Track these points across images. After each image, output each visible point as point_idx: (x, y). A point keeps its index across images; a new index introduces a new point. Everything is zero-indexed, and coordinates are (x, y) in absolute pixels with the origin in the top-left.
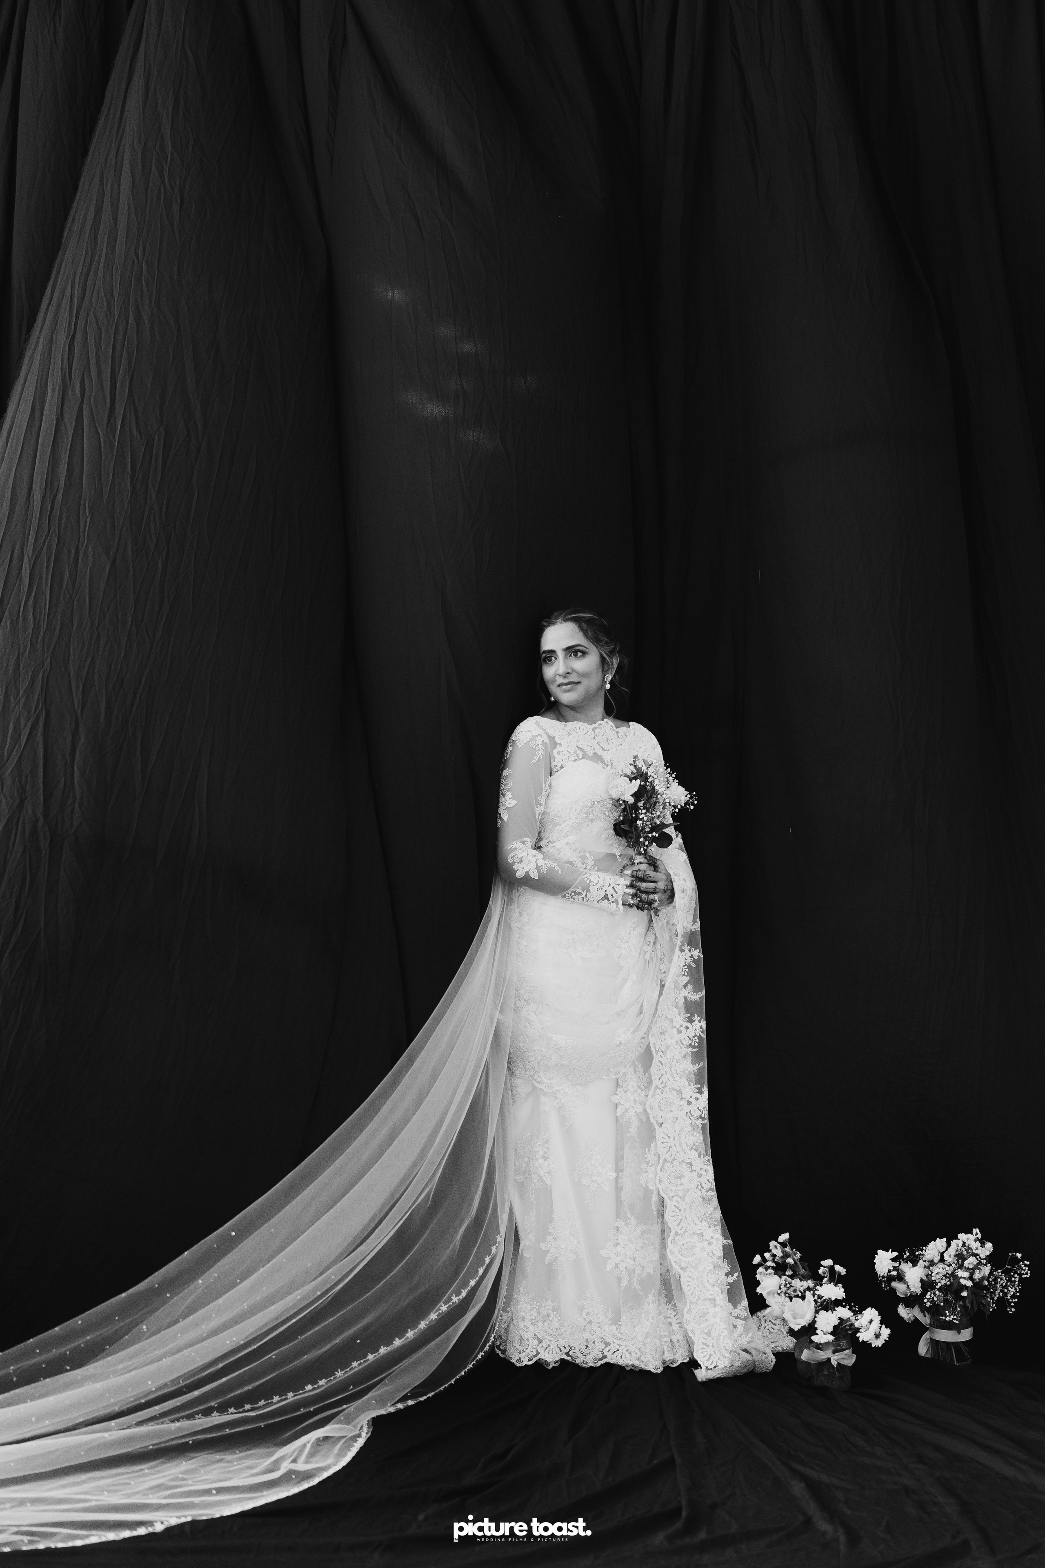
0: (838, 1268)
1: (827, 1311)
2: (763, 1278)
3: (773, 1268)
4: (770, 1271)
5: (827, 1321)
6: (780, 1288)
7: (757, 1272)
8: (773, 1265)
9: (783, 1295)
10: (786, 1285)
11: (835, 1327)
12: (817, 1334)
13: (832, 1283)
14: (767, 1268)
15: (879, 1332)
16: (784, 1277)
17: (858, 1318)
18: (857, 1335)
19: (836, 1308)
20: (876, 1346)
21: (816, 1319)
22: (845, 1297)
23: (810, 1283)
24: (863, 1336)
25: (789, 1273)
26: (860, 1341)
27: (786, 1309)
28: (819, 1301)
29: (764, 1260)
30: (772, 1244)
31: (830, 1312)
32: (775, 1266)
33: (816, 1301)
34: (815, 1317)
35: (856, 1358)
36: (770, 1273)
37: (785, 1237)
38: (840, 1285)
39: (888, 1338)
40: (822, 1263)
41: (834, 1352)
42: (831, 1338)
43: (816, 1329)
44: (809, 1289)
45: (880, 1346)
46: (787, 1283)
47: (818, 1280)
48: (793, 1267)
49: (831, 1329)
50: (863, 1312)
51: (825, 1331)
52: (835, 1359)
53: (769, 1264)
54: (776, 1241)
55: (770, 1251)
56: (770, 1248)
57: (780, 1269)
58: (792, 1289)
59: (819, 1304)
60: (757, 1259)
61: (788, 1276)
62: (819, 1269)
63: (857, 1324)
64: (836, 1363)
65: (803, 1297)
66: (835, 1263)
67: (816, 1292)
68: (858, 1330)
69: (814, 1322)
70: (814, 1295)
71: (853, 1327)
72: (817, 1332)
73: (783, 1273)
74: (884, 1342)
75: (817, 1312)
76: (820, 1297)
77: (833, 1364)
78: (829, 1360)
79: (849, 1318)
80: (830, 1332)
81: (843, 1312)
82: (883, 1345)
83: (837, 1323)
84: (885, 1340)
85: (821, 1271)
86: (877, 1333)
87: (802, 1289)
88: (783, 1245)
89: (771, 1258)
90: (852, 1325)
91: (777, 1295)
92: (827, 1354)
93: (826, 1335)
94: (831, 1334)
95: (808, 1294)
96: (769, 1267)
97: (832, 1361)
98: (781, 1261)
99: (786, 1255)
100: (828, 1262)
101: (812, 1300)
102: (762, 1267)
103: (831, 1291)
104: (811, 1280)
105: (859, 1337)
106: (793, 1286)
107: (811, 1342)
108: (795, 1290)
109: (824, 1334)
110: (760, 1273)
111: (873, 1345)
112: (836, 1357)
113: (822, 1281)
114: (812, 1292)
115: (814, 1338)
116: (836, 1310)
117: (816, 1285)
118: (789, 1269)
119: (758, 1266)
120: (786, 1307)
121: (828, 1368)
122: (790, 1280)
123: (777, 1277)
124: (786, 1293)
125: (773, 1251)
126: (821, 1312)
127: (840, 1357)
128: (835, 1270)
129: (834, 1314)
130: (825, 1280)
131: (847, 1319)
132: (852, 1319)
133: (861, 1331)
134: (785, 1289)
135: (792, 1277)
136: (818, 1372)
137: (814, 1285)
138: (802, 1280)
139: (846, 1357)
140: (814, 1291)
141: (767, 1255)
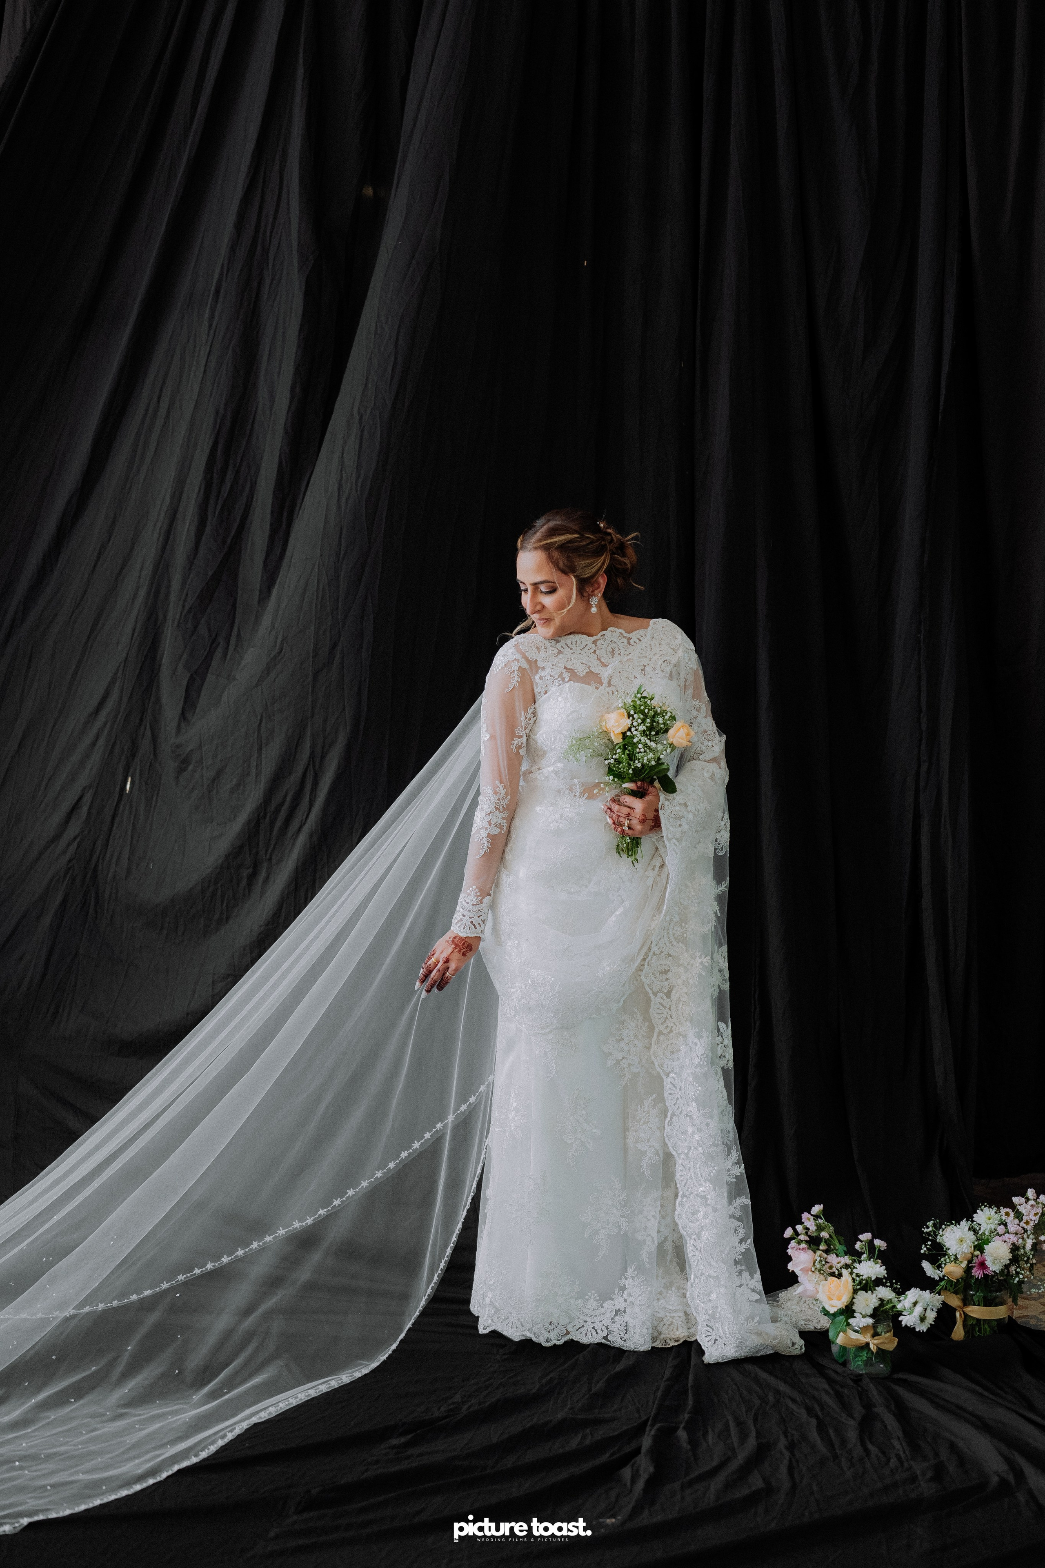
0: (878, 1242)
1: (867, 1292)
2: (796, 1253)
3: (806, 1242)
4: (803, 1245)
5: (867, 1302)
6: (814, 1265)
7: (789, 1247)
8: (807, 1238)
9: (817, 1273)
10: (821, 1261)
11: (876, 1310)
12: (855, 1317)
13: (872, 1260)
14: (800, 1242)
15: (924, 1315)
16: (819, 1253)
17: (901, 1299)
18: (900, 1319)
19: (876, 1288)
20: (920, 1331)
21: (854, 1300)
22: (886, 1276)
23: (847, 1260)
24: (906, 1320)
25: (823, 1247)
26: (903, 1326)
27: (820, 1288)
28: (858, 1279)
29: (797, 1233)
30: (805, 1216)
31: (870, 1292)
33: (854, 1280)
34: (854, 1298)
35: (898, 1342)
36: (803, 1248)
37: (817, 1209)
38: (880, 1261)
39: (934, 1321)
40: (861, 1237)
41: (873, 1336)
42: (870, 1321)
43: (854, 1311)
44: (847, 1266)
45: (925, 1331)
46: (822, 1259)
47: (856, 1255)
48: (828, 1243)
49: (870, 1311)
50: (906, 1293)
51: (863, 1313)
52: (874, 1344)
53: (802, 1237)
54: (809, 1213)
55: (802, 1223)
56: (803, 1221)
57: (814, 1242)
58: (828, 1265)
59: (857, 1282)
60: (788, 1233)
61: (823, 1251)
62: (856, 1243)
63: (899, 1307)
65: (840, 1276)
66: (874, 1237)
67: (855, 1271)
68: (900, 1314)
69: (852, 1303)
70: (851, 1273)
71: (895, 1310)
72: (855, 1314)
73: (817, 1247)
74: (929, 1326)
75: (855, 1291)
76: (858, 1275)
77: (871, 1349)
79: (891, 1300)
80: (869, 1314)
81: (885, 1292)
82: (928, 1329)
83: (877, 1305)
84: (931, 1324)
85: (858, 1246)
86: (922, 1316)
87: (839, 1266)
88: (816, 1217)
89: (804, 1231)
90: (894, 1307)
91: (810, 1273)
92: (865, 1338)
93: (865, 1317)
94: (871, 1316)
95: (845, 1272)
96: (802, 1241)
97: (871, 1346)
98: (814, 1235)
99: (820, 1228)
100: (866, 1236)
101: (850, 1280)
102: (794, 1241)
103: (871, 1269)
104: (846, 1257)
105: (901, 1321)
106: (828, 1263)
107: (848, 1324)
108: (831, 1267)
109: (864, 1317)
110: (792, 1248)
111: (917, 1330)
112: (876, 1342)
113: (861, 1258)
114: (849, 1270)
115: (851, 1321)
116: (875, 1290)
117: (854, 1261)
118: (823, 1243)
119: (789, 1240)
120: (821, 1286)
121: (867, 1354)
122: (825, 1256)
123: (810, 1252)
124: (820, 1271)
125: (805, 1224)
126: (859, 1292)
127: (880, 1341)
128: (874, 1245)
129: (874, 1295)
130: (864, 1256)
131: (888, 1301)
132: (893, 1300)
133: (903, 1314)
134: (818, 1266)
135: (827, 1252)
136: (855, 1357)
137: (851, 1261)
138: (837, 1256)
139: (888, 1341)
140: (852, 1270)
141: (799, 1228)
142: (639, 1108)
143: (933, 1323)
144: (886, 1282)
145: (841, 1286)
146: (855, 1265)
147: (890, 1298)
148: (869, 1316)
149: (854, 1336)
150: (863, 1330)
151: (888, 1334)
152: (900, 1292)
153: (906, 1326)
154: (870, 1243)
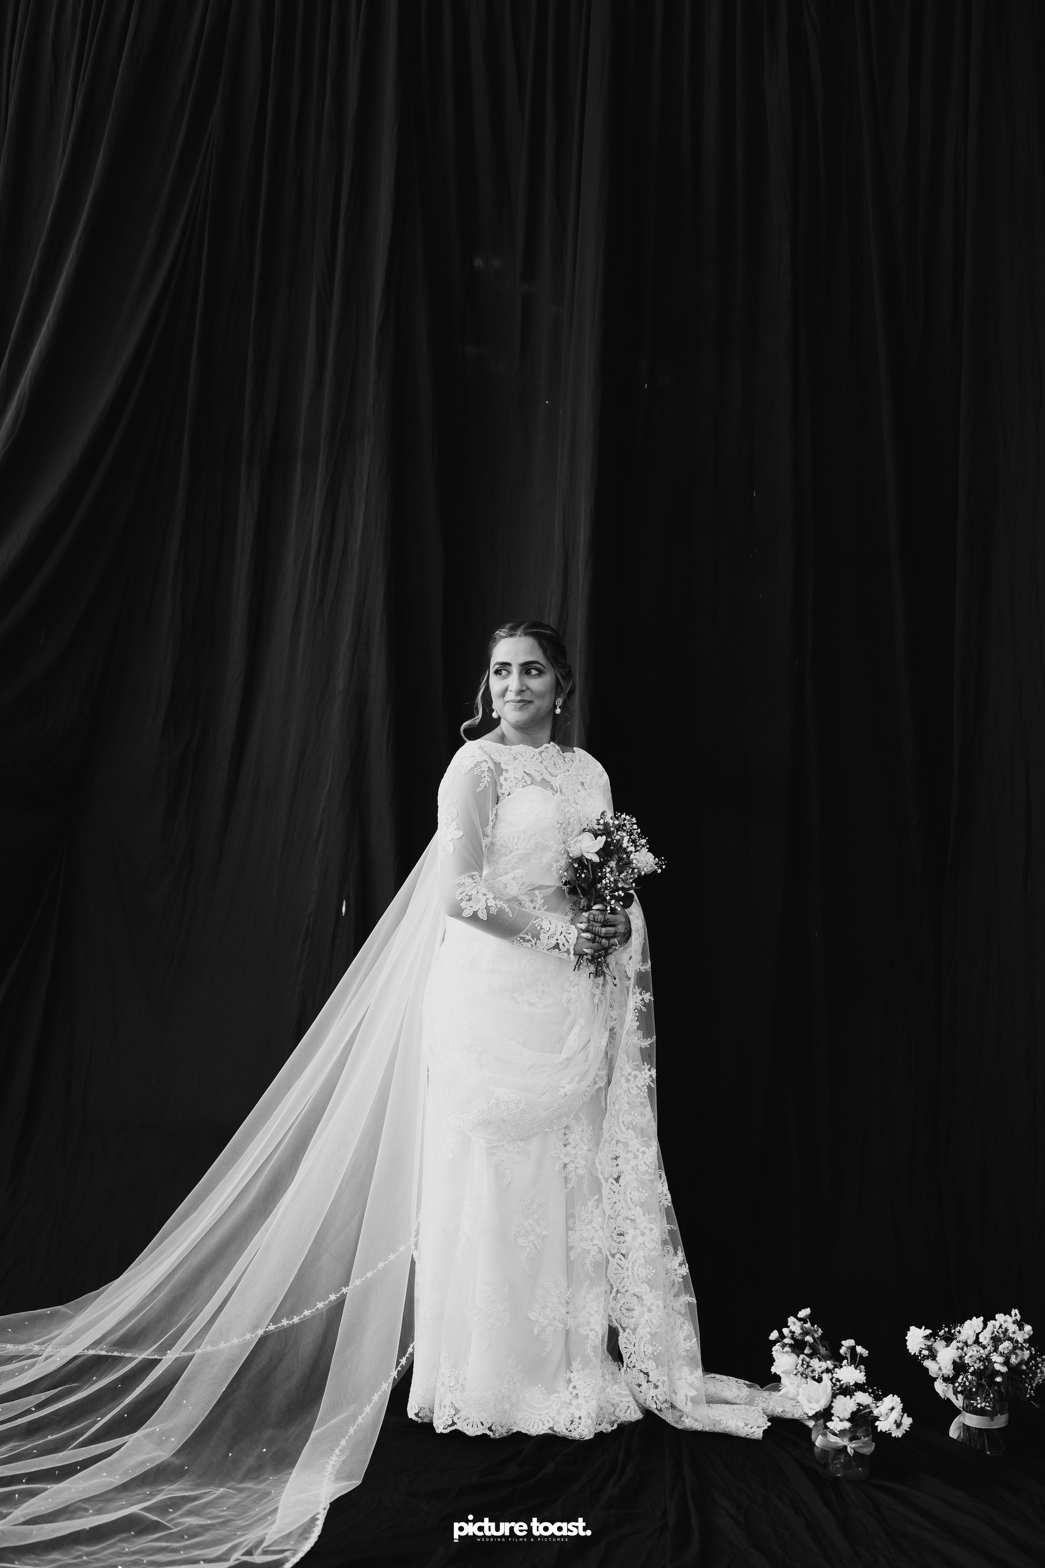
0: (859, 1349)
1: (845, 1396)
2: (779, 1356)
3: (791, 1346)
4: (787, 1349)
5: (845, 1406)
6: (796, 1369)
7: (774, 1349)
8: (792, 1342)
9: (800, 1376)
10: (804, 1364)
11: (853, 1413)
12: (833, 1421)
13: (853, 1365)
14: (784, 1346)
15: (901, 1421)
16: (802, 1356)
17: (878, 1405)
18: (876, 1424)
19: (855, 1393)
20: (895, 1436)
21: (833, 1404)
22: (867, 1382)
23: (829, 1364)
24: (883, 1426)
25: (807, 1351)
26: (879, 1431)
27: (801, 1391)
28: (838, 1383)
29: (782, 1336)
30: (791, 1320)
31: (848, 1397)
32: (793, 1343)
33: (835, 1385)
34: (832, 1402)
35: (874, 1448)
36: (787, 1352)
37: (804, 1313)
38: (862, 1367)
39: (909, 1428)
40: (844, 1342)
41: (851, 1440)
42: (847, 1425)
43: (832, 1415)
44: (828, 1371)
45: (900, 1436)
46: (804, 1362)
47: (838, 1360)
48: (812, 1346)
49: (848, 1416)
50: (885, 1399)
51: (841, 1417)
52: (852, 1447)
53: (786, 1341)
54: (796, 1316)
55: (788, 1327)
56: (789, 1324)
57: (798, 1346)
58: (810, 1369)
59: (838, 1387)
60: (774, 1335)
61: (807, 1355)
62: (841, 1348)
63: (876, 1412)
64: (853, 1451)
65: (819, 1380)
66: (857, 1344)
67: (836, 1376)
68: (877, 1419)
69: (830, 1407)
70: (833, 1378)
71: (872, 1415)
72: (833, 1418)
73: (801, 1352)
74: (905, 1432)
75: (834, 1396)
76: (838, 1380)
77: (849, 1452)
78: (845, 1447)
79: (868, 1405)
80: (847, 1418)
81: (863, 1398)
82: (904, 1435)
83: (855, 1409)
84: (906, 1431)
85: (842, 1351)
86: (898, 1422)
87: (820, 1370)
88: (804, 1320)
89: (790, 1335)
90: (871, 1412)
91: (792, 1376)
92: (843, 1441)
93: (843, 1421)
94: (848, 1420)
95: (826, 1377)
96: (786, 1344)
97: (849, 1450)
98: (800, 1338)
99: (806, 1333)
100: (849, 1343)
101: (830, 1384)
102: (779, 1344)
103: (850, 1374)
104: (828, 1362)
105: (877, 1426)
106: (811, 1367)
107: (826, 1428)
108: (813, 1371)
109: (841, 1420)
110: (776, 1351)
111: (893, 1436)
112: (853, 1445)
113: (842, 1363)
114: (830, 1374)
115: (829, 1424)
116: (854, 1395)
117: (835, 1366)
118: (807, 1348)
119: (774, 1343)
120: (801, 1388)
121: (845, 1457)
122: (808, 1359)
123: (794, 1356)
124: (802, 1374)
125: (791, 1328)
126: (838, 1397)
127: (857, 1445)
128: (856, 1352)
129: (853, 1399)
130: (845, 1362)
131: (866, 1406)
132: (871, 1405)
133: (880, 1419)
134: (801, 1369)
135: (810, 1356)
136: (834, 1460)
137: (832, 1366)
138: (820, 1360)
139: (864, 1446)
140: (832, 1374)
141: (785, 1331)
142: (583, 1208)
143: (908, 1430)
144: (868, 1389)
145: (820, 1389)
146: (836, 1369)
147: (868, 1403)
148: (846, 1420)
149: (833, 1439)
150: (842, 1433)
151: (866, 1439)
152: (878, 1398)
153: (881, 1431)
154: (853, 1349)
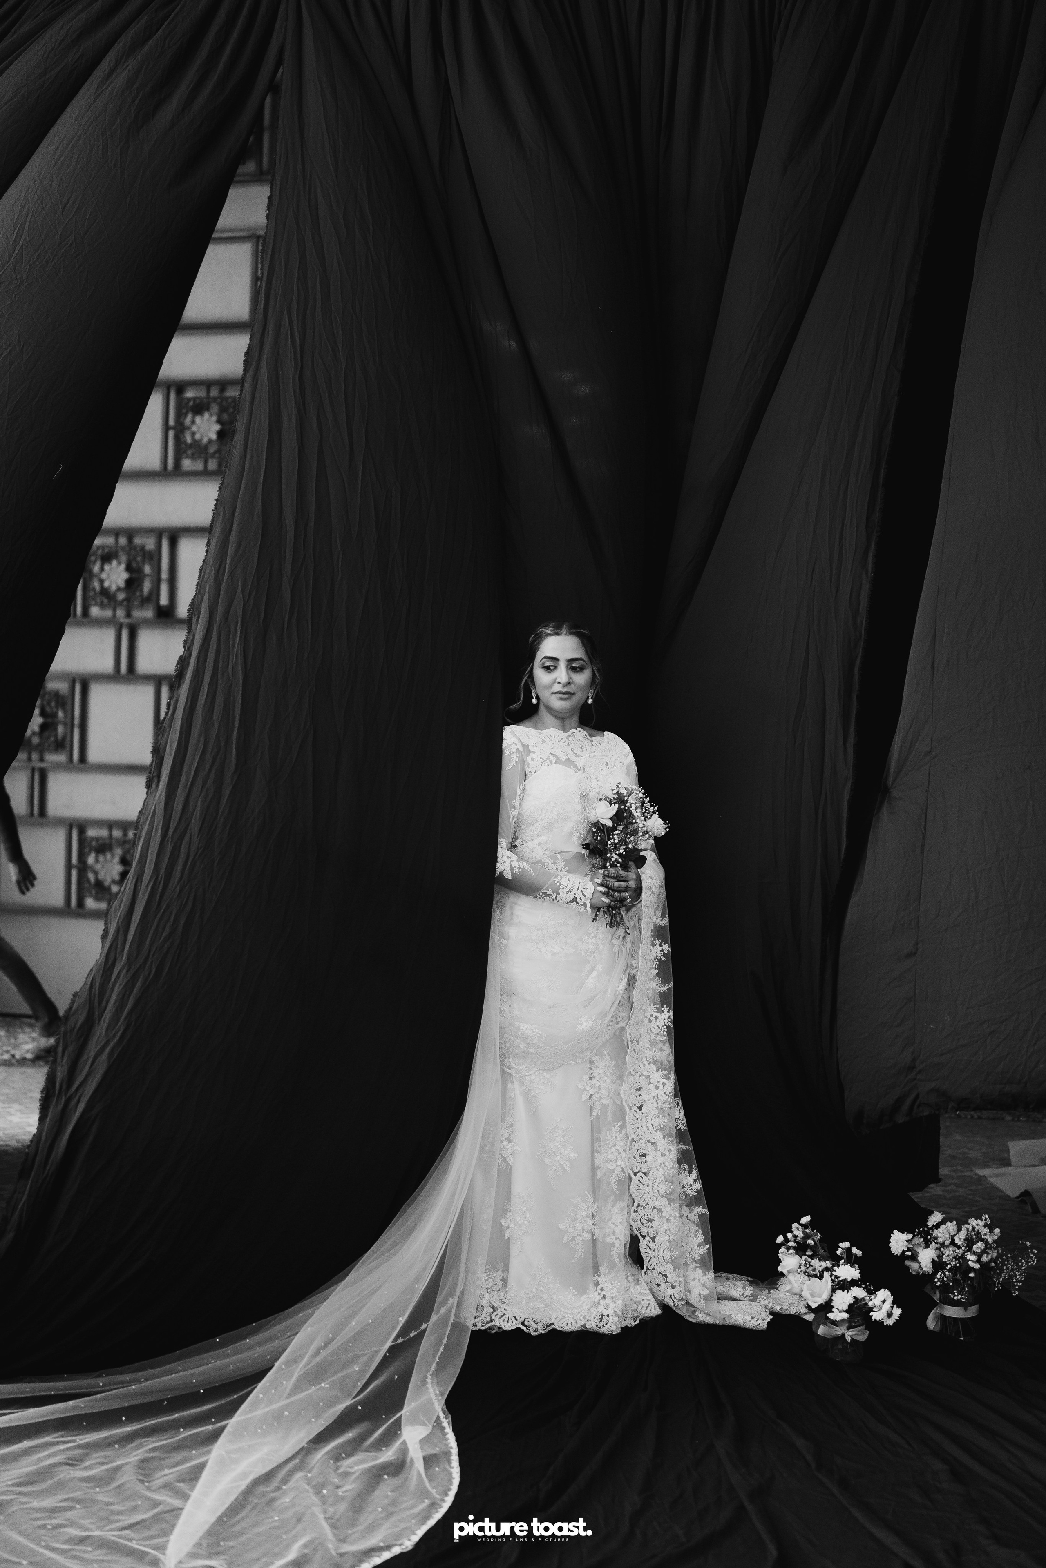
0: (854, 1250)
1: (843, 1291)
2: (785, 1257)
3: (794, 1248)
4: (792, 1251)
5: (843, 1300)
6: (800, 1268)
7: (779, 1252)
9: (803, 1274)
10: (805, 1264)
11: (850, 1306)
12: (833, 1312)
13: (849, 1264)
14: (788, 1248)
15: (891, 1312)
16: (804, 1257)
17: (872, 1298)
18: (871, 1314)
19: (852, 1288)
20: (889, 1325)
21: (833, 1298)
22: (860, 1277)
23: (828, 1264)
24: (876, 1316)
25: (809, 1253)
26: (873, 1320)
27: (805, 1287)
28: (836, 1280)
29: (787, 1240)
30: (795, 1226)
31: (846, 1291)
32: (796, 1246)
33: (833, 1281)
34: (832, 1296)
35: (870, 1334)
36: (791, 1253)
37: (806, 1219)
38: (857, 1267)
40: (840, 1244)
41: (848, 1329)
42: (845, 1316)
43: (833, 1307)
44: (827, 1269)
45: (891, 1325)
46: (807, 1262)
47: (836, 1261)
48: (813, 1248)
49: (846, 1307)
50: (877, 1292)
51: (840, 1309)
52: (849, 1335)
53: (791, 1244)
54: (798, 1223)
55: (792, 1232)
56: (793, 1230)
57: (801, 1249)
58: (811, 1268)
59: (836, 1283)
60: (780, 1239)
61: (808, 1256)
62: (838, 1249)
63: (870, 1304)
64: (850, 1339)
65: (821, 1277)
66: (852, 1245)
67: (835, 1273)
68: (871, 1310)
69: (830, 1300)
70: (831, 1275)
71: (866, 1306)
72: (833, 1309)
73: (804, 1253)
74: (895, 1321)
75: (834, 1291)
76: (837, 1277)
77: (847, 1339)
78: (843, 1335)
79: (863, 1298)
80: (845, 1310)
81: (858, 1292)
82: (894, 1323)
83: (852, 1302)
84: (896, 1320)
85: (839, 1252)
86: (889, 1312)
87: (821, 1269)
88: (805, 1226)
89: (793, 1239)
90: (866, 1304)
91: (796, 1274)
92: (842, 1330)
93: (842, 1312)
94: (846, 1311)
95: (827, 1274)
96: (791, 1247)
97: (847, 1337)
98: (802, 1241)
99: (807, 1236)
100: (845, 1245)
101: (829, 1280)
102: (784, 1247)
103: (847, 1272)
104: (828, 1262)
105: (872, 1316)
106: (812, 1266)
107: (827, 1318)
108: (814, 1270)
109: (840, 1312)
110: (782, 1253)
111: (885, 1324)
112: (850, 1333)
113: (839, 1262)
114: (829, 1272)
115: (829, 1315)
116: (851, 1290)
117: (834, 1266)
118: (809, 1250)
119: (780, 1246)
120: (805, 1285)
121: (843, 1344)
122: (810, 1260)
123: (797, 1257)
124: (805, 1272)
125: (794, 1233)
126: (837, 1291)
127: (854, 1333)
128: (852, 1252)
129: (850, 1293)
130: (842, 1261)
131: (861, 1299)
132: (865, 1298)
133: (874, 1310)
135: (811, 1257)
136: (834, 1346)
137: (831, 1265)
138: (820, 1260)
139: (860, 1334)
140: (832, 1272)
142: (608, 1134)
143: (898, 1319)
144: (861, 1284)
145: (821, 1285)
146: (834, 1268)
147: (863, 1296)
148: (844, 1311)
149: (833, 1328)
150: (841, 1323)
151: (862, 1327)
152: (871, 1292)
153: (875, 1320)
154: (848, 1250)
